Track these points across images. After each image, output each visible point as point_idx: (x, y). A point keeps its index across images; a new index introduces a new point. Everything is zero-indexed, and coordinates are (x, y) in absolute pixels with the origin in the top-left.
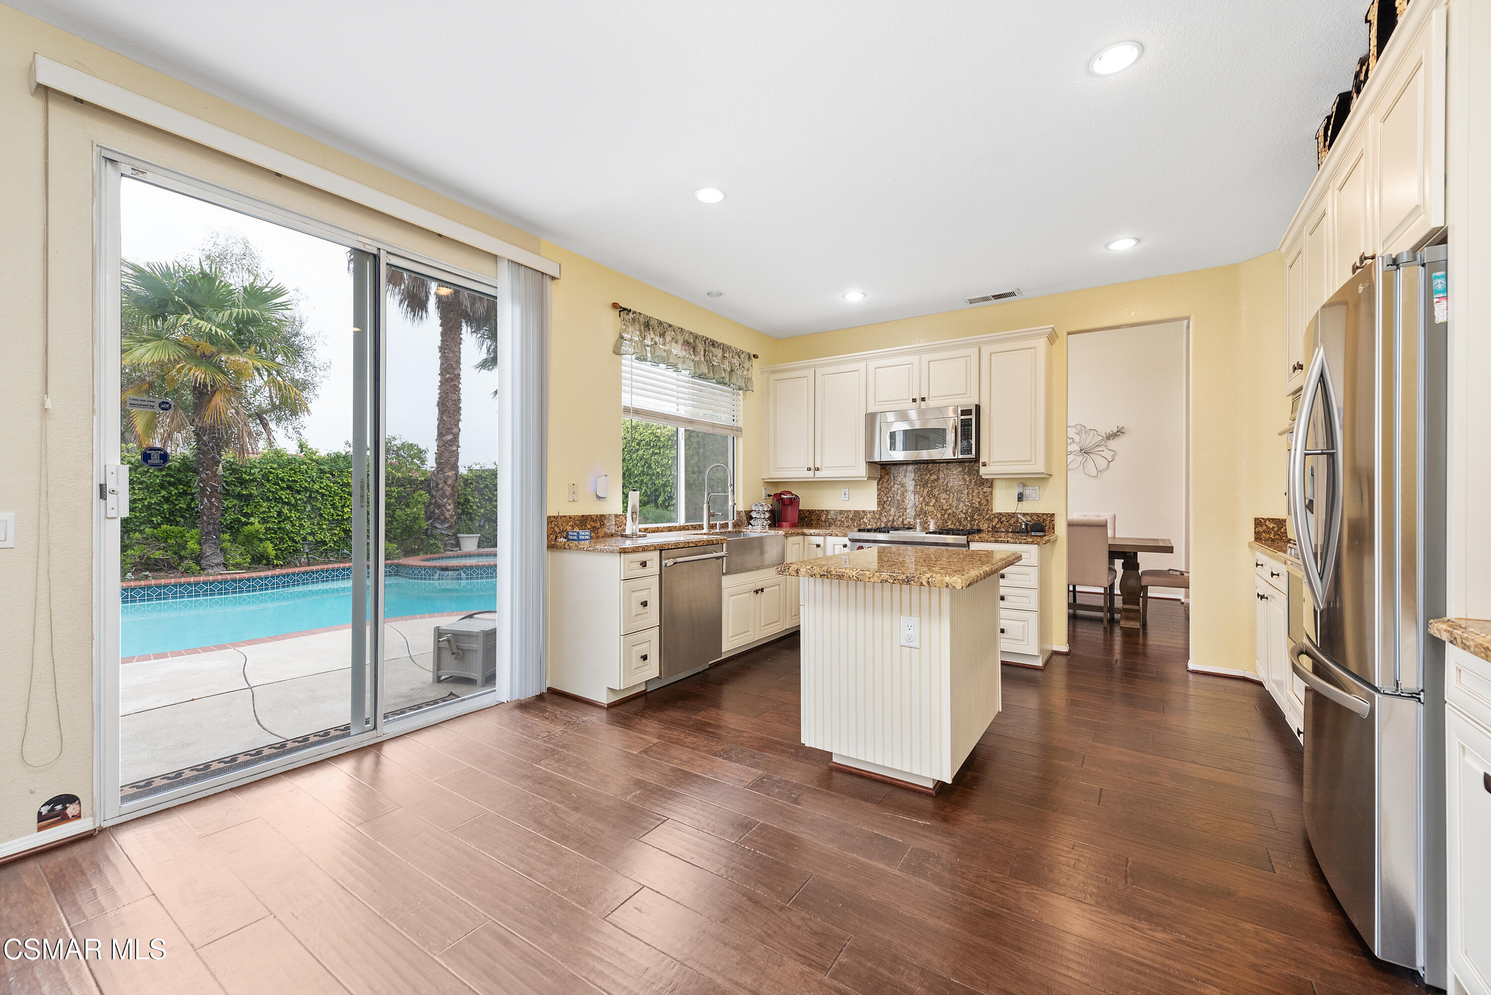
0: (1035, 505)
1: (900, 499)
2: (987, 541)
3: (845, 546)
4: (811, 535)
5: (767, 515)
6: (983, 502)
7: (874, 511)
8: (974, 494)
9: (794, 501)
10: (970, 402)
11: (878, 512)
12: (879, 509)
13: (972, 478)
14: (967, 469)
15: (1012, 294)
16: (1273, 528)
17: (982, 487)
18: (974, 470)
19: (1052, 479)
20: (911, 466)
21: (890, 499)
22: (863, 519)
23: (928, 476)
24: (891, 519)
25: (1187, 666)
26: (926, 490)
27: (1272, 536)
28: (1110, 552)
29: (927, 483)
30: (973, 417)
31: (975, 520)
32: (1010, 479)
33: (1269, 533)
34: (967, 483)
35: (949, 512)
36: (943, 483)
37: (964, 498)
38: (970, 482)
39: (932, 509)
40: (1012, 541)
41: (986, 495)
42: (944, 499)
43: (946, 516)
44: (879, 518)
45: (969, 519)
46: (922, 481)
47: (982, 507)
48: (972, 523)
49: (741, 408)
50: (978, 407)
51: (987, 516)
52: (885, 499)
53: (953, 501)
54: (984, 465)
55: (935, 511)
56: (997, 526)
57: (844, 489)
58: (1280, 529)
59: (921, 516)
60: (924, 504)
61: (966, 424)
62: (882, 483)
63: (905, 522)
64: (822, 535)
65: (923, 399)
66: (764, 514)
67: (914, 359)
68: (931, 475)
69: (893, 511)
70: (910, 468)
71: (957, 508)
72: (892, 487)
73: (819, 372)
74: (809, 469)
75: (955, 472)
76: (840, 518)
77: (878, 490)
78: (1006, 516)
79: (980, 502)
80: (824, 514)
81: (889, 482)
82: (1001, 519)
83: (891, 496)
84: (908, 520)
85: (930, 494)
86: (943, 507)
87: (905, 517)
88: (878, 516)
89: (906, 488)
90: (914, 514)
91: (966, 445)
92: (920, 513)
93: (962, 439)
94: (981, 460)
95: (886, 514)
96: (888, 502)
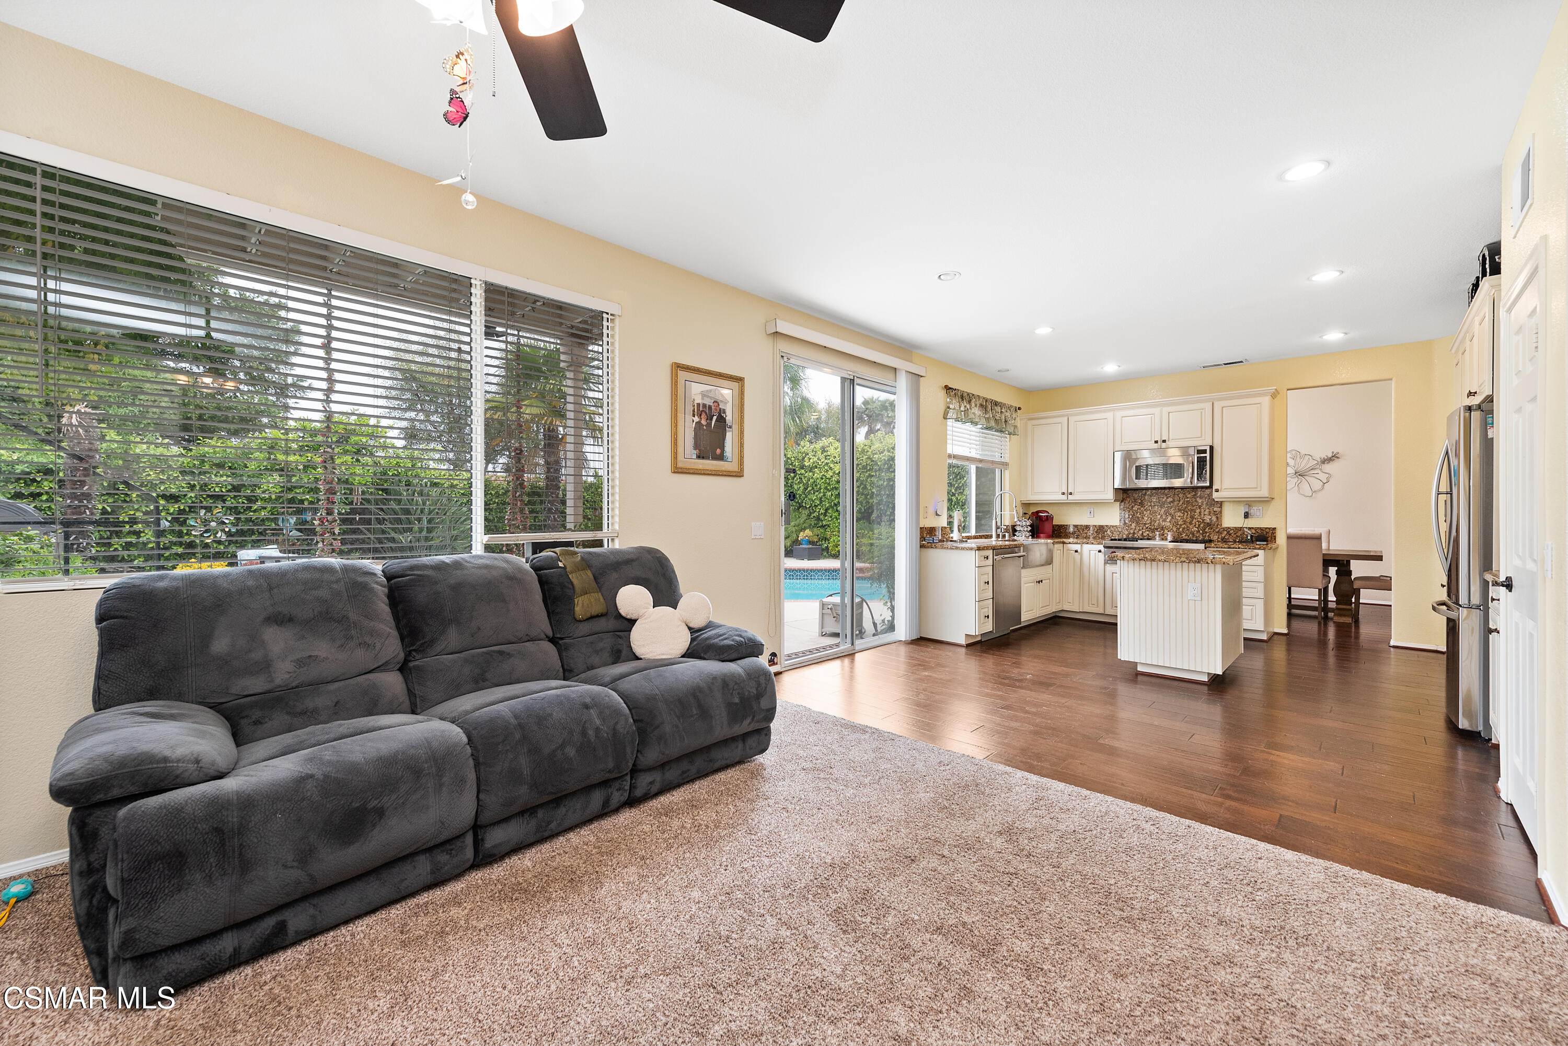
0: (1260, 521)
3: (1100, 551)
6: (1214, 518)
7: (1117, 525)
8: (1207, 513)
9: (1049, 518)
10: (1204, 444)
11: (1121, 526)
12: (1122, 524)
13: (1206, 501)
14: (1201, 494)
15: (1242, 362)
17: (1213, 507)
18: (1207, 495)
19: (1274, 503)
21: (1131, 517)
22: (1106, 532)
23: (1165, 499)
24: (1132, 531)
25: (1389, 643)
26: (1163, 510)
28: (1324, 560)
29: (1164, 504)
30: (1208, 455)
31: (1207, 532)
32: (1237, 501)
35: (1183, 526)
36: (1179, 504)
37: (1197, 516)
38: (1202, 504)
39: (1169, 524)
40: (1243, 547)
41: (1216, 513)
42: (1179, 516)
43: (1181, 529)
45: (1201, 531)
46: (1160, 503)
47: (1213, 523)
48: (1204, 535)
49: (1008, 448)
50: (1212, 448)
51: (1218, 530)
52: (1127, 516)
53: (1187, 518)
54: (1217, 491)
55: (1171, 526)
56: (1226, 537)
57: (1090, 510)
59: (1159, 530)
60: (1161, 520)
61: (1202, 461)
62: (1125, 504)
63: (1145, 534)
64: (1077, 544)
65: (1164, 441)
66: (1026, 527)
67: (1156, 411)
69: (1134, 525)
70: (1149, 492)
71: (1191, 523)
72: (1133, 507)
73: (1072, 419)
74: (1063, 494)
75: (1189, 496)
76: (1087, 531)
77: (1120, 509)
78: (1233, 529)
79: (1211, 519)
80: (1071, 528)
81: (1130, 503)
82: (1229, 531)
83: (1132, 514)
84: (1147, 532)
85: (1167, 513)
86: (1178, 523)
87: (1144, 531)
88: (1120, 529)
89: (1145, 508)
90: (1153, 528)
91: (1203, 476)
92: (1158, 527)
93: (1198, 472)
94: (1214, 487)
95: (1127, 528)
96: (1129, 519)
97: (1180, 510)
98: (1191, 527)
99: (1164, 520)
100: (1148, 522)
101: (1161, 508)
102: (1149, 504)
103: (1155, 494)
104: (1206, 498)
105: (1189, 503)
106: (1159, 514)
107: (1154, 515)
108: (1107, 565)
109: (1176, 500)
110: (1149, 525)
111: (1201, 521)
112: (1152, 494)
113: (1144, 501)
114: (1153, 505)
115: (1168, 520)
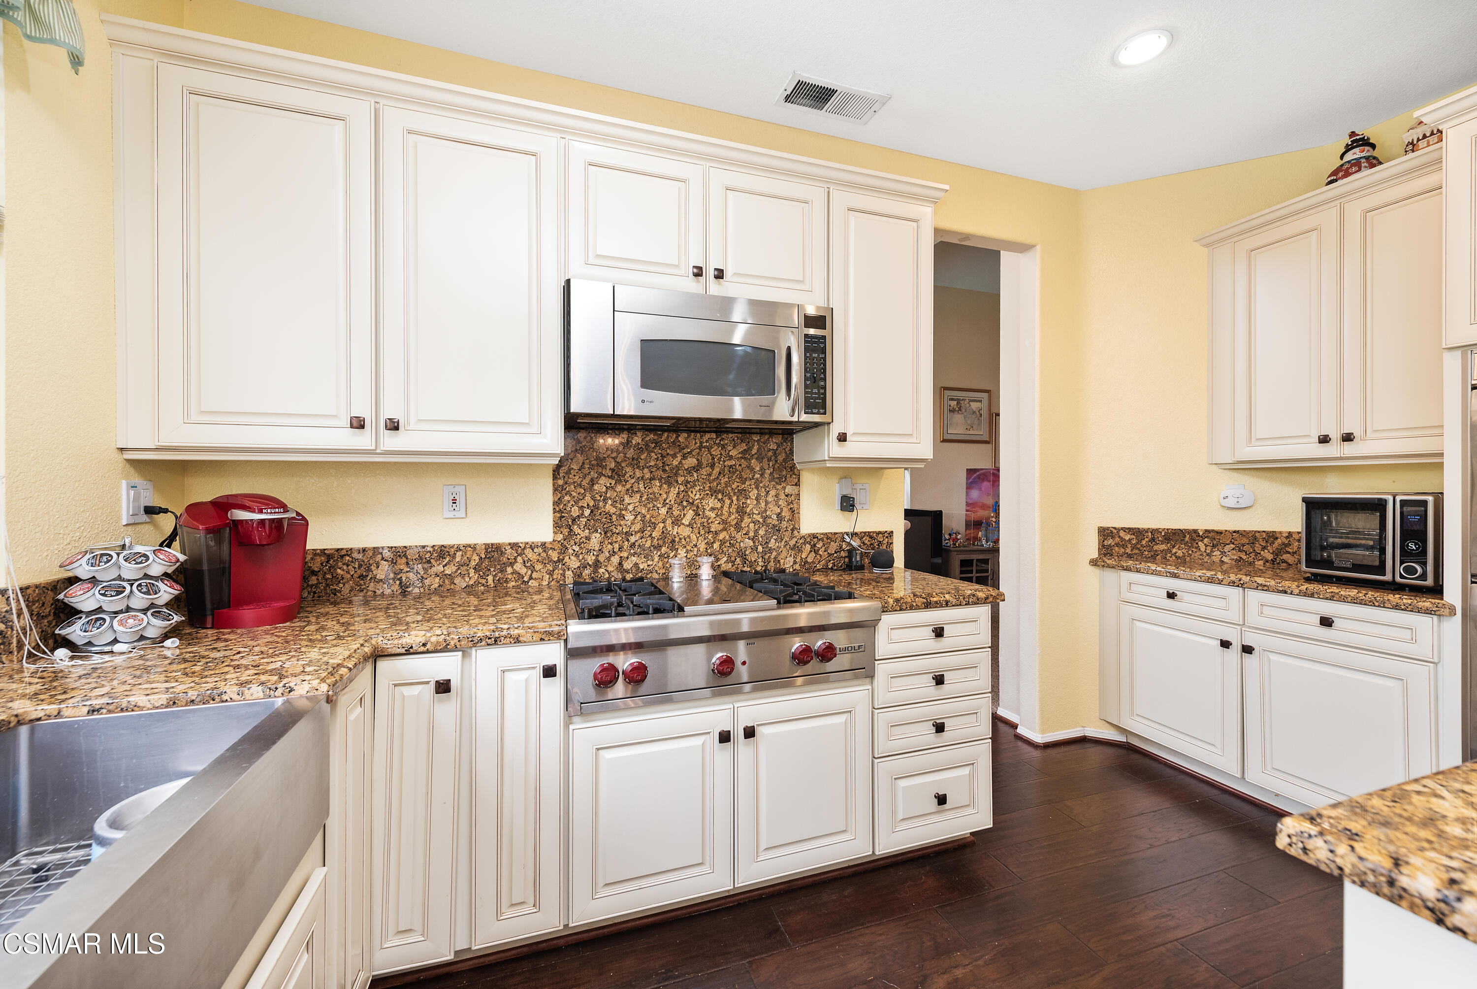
1: (613, 510)
2: (912, 608)
3: (549, 672)
4: (410, 651)
5: (166, 592)
6: (786, 513)
7: (543, 544)
8: (770, 499)
9: (286, 531)
11: (557, 546)
12: (560, 537)
13: (766, 467)
14: (756, 447)
16: (1130, 540)
17: (783, 484)
18: (769, 450)
19: (892, 471)
20: (639, 434)
21: (587, 512)
22: (512, 564)
23: (679, 458)
24: (591, 559)
26: (674, 492)
27: (1128, 551)
29: (676, 474)
30: (827, 334)
31: (771, 551)
33: (1124, 546)
34: (757, 476)
35: (721, 537)
36: (710, 475)
37: (751, 507)
38: (762, 475)
39: (685, 531)
40: (954, 601)
41: (790, 500)
42: (713, 509)
43: (716, 546)
44: (559, 560)
45: (760, 549)
46: (664, 471)
47: (784, 524)
48: (766, 557)
50: (830, 316)
51: (792, 543)
52: (575, 512)
53: (730, 513)
54: (841, 437)
55: (693, 537)
56: (809, 560)
57: (451, 489)
58: (1140, 541)
59: (664, 550)
60: (669, 521)
61: (814, 348)
62: (568, 472)
63: (627, 566)
64: (456, 649)
65: (717, 275)
66: (151, 590)
67: (691, 170)
68: (684, 457)
69: (596, 538)
70: (638, 437)
71: (738, 527)
72: (593, 482)
73: (393, 116)
74: (357, 423)
75: (733, 453)
76: (441, 568)
77: (555, 490)
78: (822, 540)
79: (780, 514)
80: (383, 559)
81: (586, 471)
82: (815, 545)
83: (592, 503)
84: (634, 559)
85: (684, 501)
86: (709, 528)
87: (625, 554)
88: (554, 556)
89: (628, 486)
90: (648, 544)
91: (816, 393)
92: (661, 542)
93: (806, 379)
94: (836, 429)
95: (577, 548)
96: (583, 521)
97: (714, 492)
98: (739, 536)
99: (677, 522)
100: (637, 527)
101: (670, 485)
102: (638, 474)
103: (653, 445)
104: (769, 460)
105: (734, 473)
106: (664, 504)
107: (651, 505)
108: (578, 724)
109: (705, 463)
110: (639, 535)
111: (761, 520)
112: (647, 445)
113: (623, 465)
114: (648, 476)
115: (686, 521)
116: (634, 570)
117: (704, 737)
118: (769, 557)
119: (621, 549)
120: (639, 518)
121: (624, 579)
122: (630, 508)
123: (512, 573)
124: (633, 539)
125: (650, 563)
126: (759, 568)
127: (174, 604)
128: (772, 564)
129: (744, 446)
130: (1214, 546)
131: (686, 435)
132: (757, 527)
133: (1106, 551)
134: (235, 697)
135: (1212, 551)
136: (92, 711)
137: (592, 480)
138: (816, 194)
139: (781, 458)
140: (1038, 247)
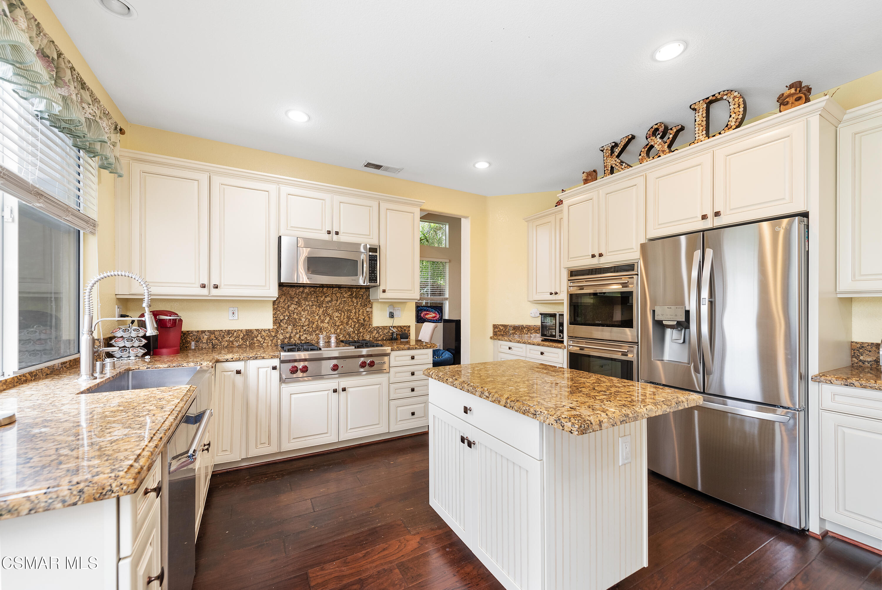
0: (400, 321)
1: (297, 317)
2: (403, 350)
3: (274, 368)
4: (227, 361)
5: (144, 343)
6: (367, 319)
7: (269, 330)
8: (360, 313)
9: (177, 323)
10: (373, 242)
11: (274, 330)
12: (276, 327)
13: (359, 301)
16: (503, 329)
17: (366, 308)
18: (360, 295)
19: (408, 305)
20: (307, 288)
21: (286, 318)
22: (256, 337)
23: (324, 298)
24: (288, 335)
26: (321, 310)
27: (502, 333)
29: (322, 304)
30: (377, 254)
31: (360, 333)
32: (388, 302)
33: (501, 332)
34: (355, 304)
35: (340, 327)
36: (336, 304)
37: (352, 316)
39: (326, 325)
41: (368, 313)
42: (337, 317)
43: (338, 331)
44: (275, 336)
45: (356, 332)
46: (318, 302)
47: (366, 323)
48: (359, 335)
50: (379, 248)
51: (369, 330)
52: (282, 317)
53: (344, 319)
54: (384, 291)
55: (329, 327)
56: (376, 336)
57: (232, 309)
58: (506, 330)
59: (317, 332)
60: (319, 321)
61: (373, 259)
62: (279, 303)
63: (302, 338)
64: (242, 360)
65: (336, 233)
66: (140, 341)
67: (328, 196)
68: (326, 297)
69: (290, 328)
70: (307, 290)
71: (347, 324)
72: (289, 307)
73: (217, 180)
74: (203, 286)
75: (345, 296)
76: (228, 338)
77: (274, 309)
78: (381, 329)
79: (364, 319)
80: (205, 335)
81: (286, 302)
82: (378, 331)
83: (288, 314)
84: (305, 336)
85: (325, 313)
86: (336, 324)
87: (302, 334)
88: (273, 334)
89: (303, 308)
90: (311, 330)
91: (373, 276)
92: (316, 329)
93: (369, 270)
94: (382, 288)
95: (282, 331)
96: (285, 321)
97: (337, 310)
98: (347, 327)
99: (323, 322)
100: (307, 323)
101: (320, 307)
102: (307, 303)
103: (313, 292)
104: (360, 298)
105: (346, 303)
106: (317, 315)
107: (312, 315)
108: (283, 385)
109: (334, 299)
110: (307, 326)
111: (357, 321)
112: (311, 292)
113: (301, 300)
114: (311, 304)
115: (326, 321)
116: (305, 340)
117: (328, 391)
118: (360, 335)
119: (300, 332)
120: (307, 320)
121: (301, 343)
122: (304, 316)
123: (256, 341)
124: (305, 328)
125: (311, 337)
126: (356, 339)
127: (144, 346)
128: (361, 338)
129: (350, 293)
130: (528, 331)
131: (326, 289)
132: (355, 324)
133: (495, 333)
134: (186, 365)
135: (528, 333)
136: (148, 368)
137: (288, 305)
138: (375, 204)
139: (364, 298)
140: (470, 217)
